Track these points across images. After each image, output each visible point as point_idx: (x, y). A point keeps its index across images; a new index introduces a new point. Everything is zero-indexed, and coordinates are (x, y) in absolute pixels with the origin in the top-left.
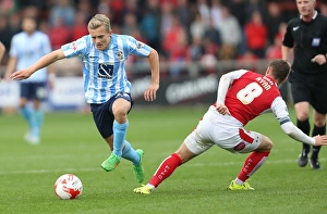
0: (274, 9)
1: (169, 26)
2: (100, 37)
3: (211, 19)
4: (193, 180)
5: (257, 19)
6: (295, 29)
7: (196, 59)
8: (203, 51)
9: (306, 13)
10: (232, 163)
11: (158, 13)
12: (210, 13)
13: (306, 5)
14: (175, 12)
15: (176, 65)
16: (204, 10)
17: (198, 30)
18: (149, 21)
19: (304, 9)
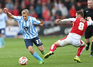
0: (79, 4)
1: (44, 10)
2: (26, 16)
3: (58, 8)
4: (52, 60)
5: (73, 7)
6: (87, 12)
7: (53, 21)
8: (56, 18)
9: (91, 7)
10: (65, 55)
11: (41, 6)
12: (58, 6)
13: (91, 4)
14: (46, 5)
15: (47, 22)
16: (56, 4)
17: (54, 11)
18: (38, 8)
19: (90, 6)
